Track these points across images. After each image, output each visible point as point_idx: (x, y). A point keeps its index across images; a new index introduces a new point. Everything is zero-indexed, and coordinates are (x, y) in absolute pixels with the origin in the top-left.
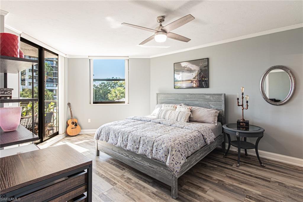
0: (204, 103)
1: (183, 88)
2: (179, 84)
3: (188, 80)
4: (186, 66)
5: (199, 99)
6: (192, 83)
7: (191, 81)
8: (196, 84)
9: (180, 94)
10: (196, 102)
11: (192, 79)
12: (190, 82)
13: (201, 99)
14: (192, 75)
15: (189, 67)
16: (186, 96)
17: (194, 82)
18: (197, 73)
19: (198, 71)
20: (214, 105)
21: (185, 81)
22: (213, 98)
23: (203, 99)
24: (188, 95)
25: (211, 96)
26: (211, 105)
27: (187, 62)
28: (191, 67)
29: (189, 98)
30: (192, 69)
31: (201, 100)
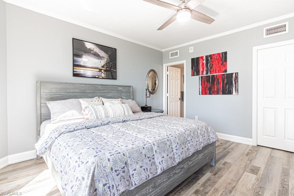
0: (117, 95)
1: (87, 76)
2: (81, 70)
3: (95, 68)
4: (92, 49)
5: (112, 91)
6: (100, 72)
7: (100, 69)
8: (104, 74)
9: (89, 85)
10: (109, 94)
11: (100, 67)
12: (98, 70)
13: (115, 90)
14: (100, 62)
15: (96, 51)
16: (98, 87)
17: (103, 71)
18: (106, 62)
19: (107, 60)
20: (125, 97)
21: (91, 68)
22: (125, 90)
23: (116, 90)
24: (99, 86)
25: (123, 88)
26: (123, 96)
27: (93, 44)
28: (99, 52)
29: (101, 90)
30: (100, 55)
31: (114, 92)
